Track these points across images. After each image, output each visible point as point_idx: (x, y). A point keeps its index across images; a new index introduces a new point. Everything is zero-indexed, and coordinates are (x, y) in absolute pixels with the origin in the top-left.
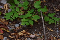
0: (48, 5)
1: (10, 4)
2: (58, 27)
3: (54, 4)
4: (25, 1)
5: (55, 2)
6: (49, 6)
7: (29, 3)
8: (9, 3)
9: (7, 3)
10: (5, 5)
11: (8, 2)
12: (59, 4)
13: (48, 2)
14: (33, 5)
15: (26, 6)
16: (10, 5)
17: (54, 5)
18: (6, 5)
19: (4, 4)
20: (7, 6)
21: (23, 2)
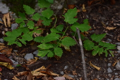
0: (92, 18)
1: (15, 14)
2: (111, 62)
3: (102, 16)
4: (46, 8)
5: (105, 12)
6: (93, 20)
7: (54, 13)
8: (14, 12)
9: (9, 11)
10: (5, 16)
11: (11, 10)
12: (112, 17)
13: (91, 12)
14: (61, 17)
15: (49, 18)
16: (16, 17)
17: (103, 18)
18: (8, 16)
19: (3, 14)
20: (10, 18)
21: (41, 10)
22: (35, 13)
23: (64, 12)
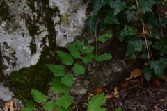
22: (48, 100)
23: (89, 98)
